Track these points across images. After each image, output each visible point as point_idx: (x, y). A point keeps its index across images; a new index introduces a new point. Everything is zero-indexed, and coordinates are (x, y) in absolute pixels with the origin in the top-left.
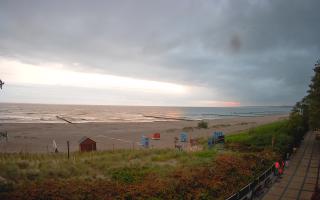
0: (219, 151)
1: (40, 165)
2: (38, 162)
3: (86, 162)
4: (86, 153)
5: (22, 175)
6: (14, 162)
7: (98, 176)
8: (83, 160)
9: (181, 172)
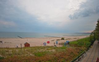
0: (68, 47)
1: (12, 51)
2: (12, 50)
3: (27, 50)
4: (26, 47)
5: (7, 54)
6: (4, 50)
7: (30, 55)
8: (26, 49)
9: (56, 53)
